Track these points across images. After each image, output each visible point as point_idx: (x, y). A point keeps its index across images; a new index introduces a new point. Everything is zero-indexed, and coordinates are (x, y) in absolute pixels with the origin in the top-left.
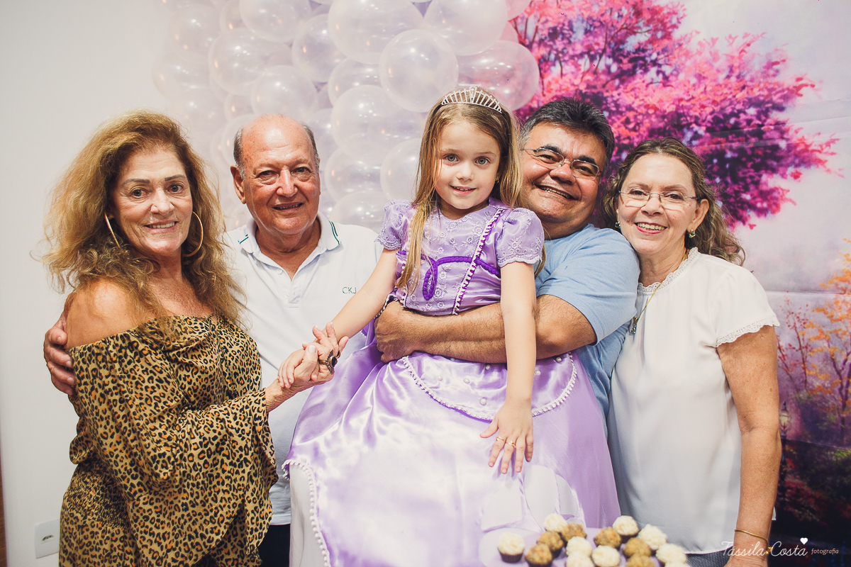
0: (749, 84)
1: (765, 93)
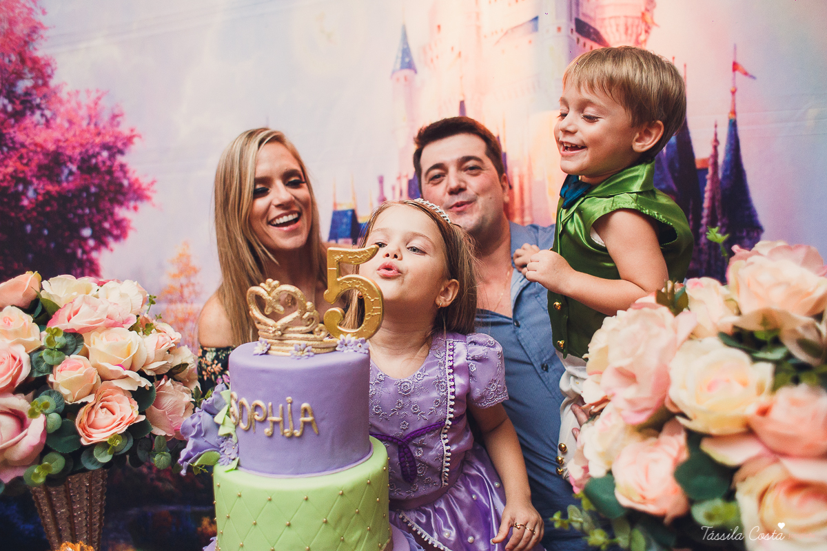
0: (103, 131)
1: (112, 139)
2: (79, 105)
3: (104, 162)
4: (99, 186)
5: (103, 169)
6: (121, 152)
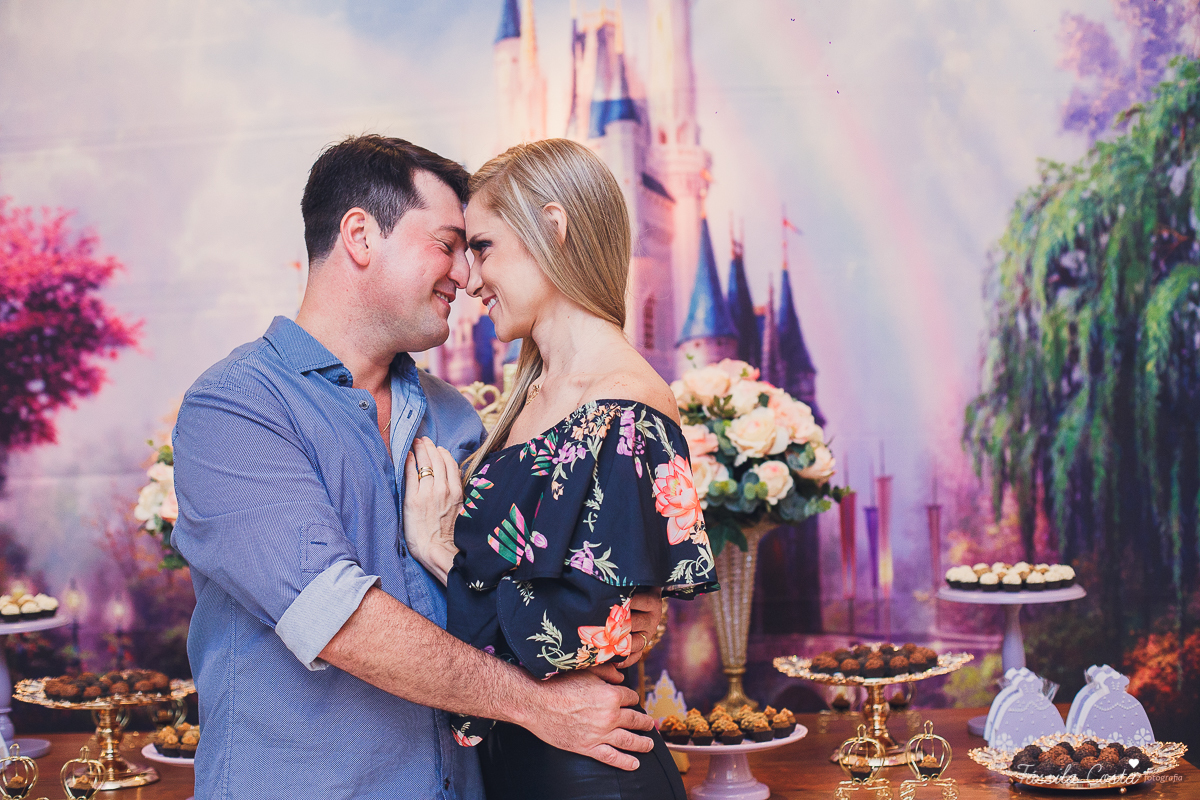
0: (66, 259)
1: (80, 270)
3: (66, 298)
4: (58, 328)
5: (65, 306)
6: (94, 286)
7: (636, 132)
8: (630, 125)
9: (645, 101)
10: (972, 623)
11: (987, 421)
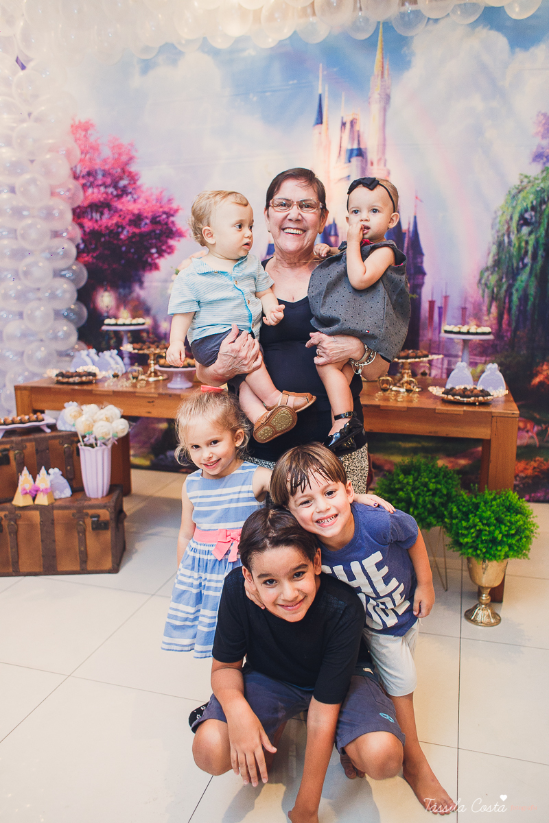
2: (152, 195)
3: (164, 220)
4: (161, 230)
5: (163, 222)
6: (173, 215)
7: (362, 161)
8: (360, 158)
9: (366, 149)
10: (475, 352)
11: (488, 277)
